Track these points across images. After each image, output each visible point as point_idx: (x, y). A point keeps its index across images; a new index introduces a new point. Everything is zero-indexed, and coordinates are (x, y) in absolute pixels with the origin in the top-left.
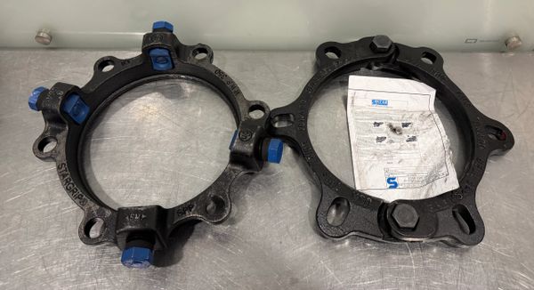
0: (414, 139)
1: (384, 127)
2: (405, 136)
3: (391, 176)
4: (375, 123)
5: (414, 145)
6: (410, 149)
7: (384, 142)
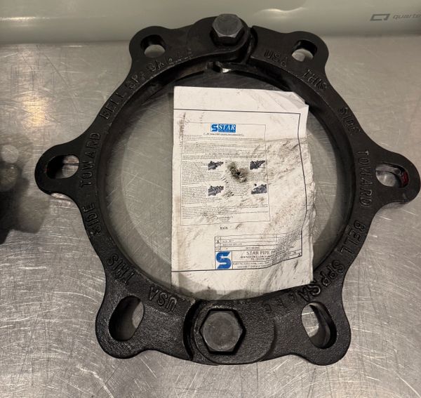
0: (263, 189)
1: (223, 170)
2: (251, 184)
3: (223, 250)
4: (211, 163)
5: (262, 199)
6: (256, 206)
7: (219, 195)
